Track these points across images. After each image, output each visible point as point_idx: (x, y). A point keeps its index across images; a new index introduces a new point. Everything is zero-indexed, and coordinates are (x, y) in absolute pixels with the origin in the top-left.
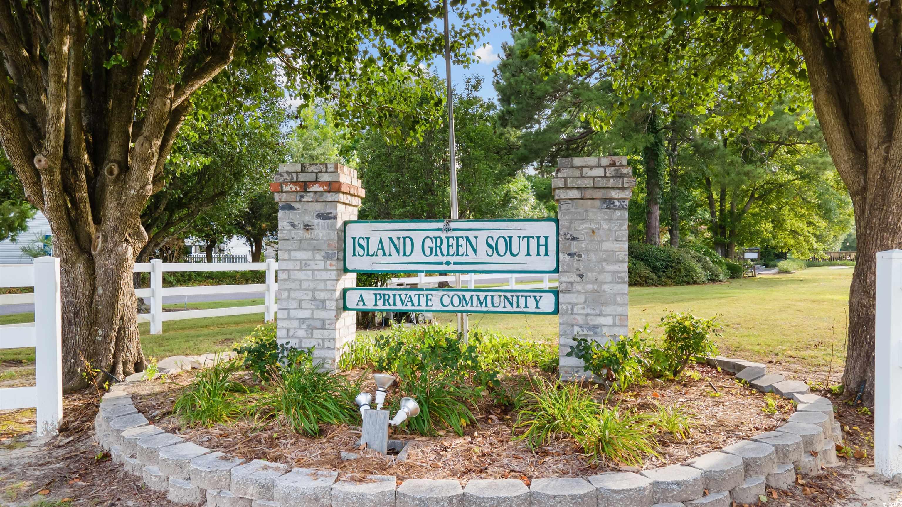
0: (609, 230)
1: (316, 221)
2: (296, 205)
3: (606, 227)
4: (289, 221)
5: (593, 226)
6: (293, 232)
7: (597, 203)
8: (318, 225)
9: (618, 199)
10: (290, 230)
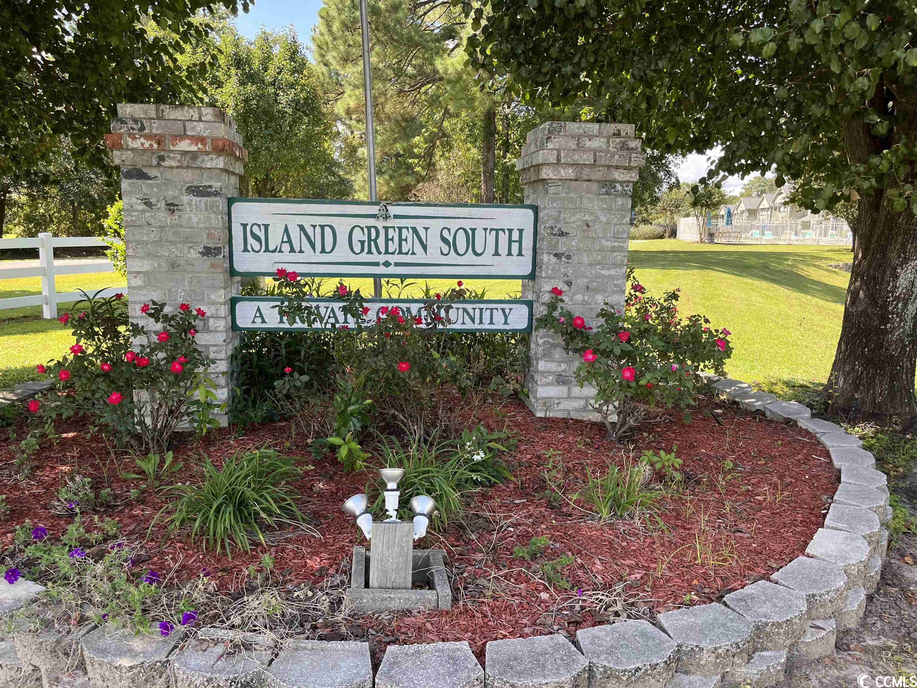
0: (608, 223)
1: (186, 198)
2: (153, 172)
3: (604, 219)
4: (141, 196)
5: (587, 218)
6: (148, 214)
7: (595, 187)
8: (190, 204)
9: (621, 183)
10: (143, 211)
